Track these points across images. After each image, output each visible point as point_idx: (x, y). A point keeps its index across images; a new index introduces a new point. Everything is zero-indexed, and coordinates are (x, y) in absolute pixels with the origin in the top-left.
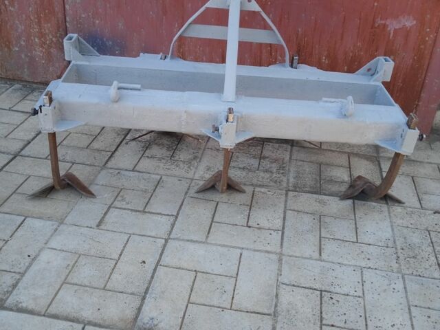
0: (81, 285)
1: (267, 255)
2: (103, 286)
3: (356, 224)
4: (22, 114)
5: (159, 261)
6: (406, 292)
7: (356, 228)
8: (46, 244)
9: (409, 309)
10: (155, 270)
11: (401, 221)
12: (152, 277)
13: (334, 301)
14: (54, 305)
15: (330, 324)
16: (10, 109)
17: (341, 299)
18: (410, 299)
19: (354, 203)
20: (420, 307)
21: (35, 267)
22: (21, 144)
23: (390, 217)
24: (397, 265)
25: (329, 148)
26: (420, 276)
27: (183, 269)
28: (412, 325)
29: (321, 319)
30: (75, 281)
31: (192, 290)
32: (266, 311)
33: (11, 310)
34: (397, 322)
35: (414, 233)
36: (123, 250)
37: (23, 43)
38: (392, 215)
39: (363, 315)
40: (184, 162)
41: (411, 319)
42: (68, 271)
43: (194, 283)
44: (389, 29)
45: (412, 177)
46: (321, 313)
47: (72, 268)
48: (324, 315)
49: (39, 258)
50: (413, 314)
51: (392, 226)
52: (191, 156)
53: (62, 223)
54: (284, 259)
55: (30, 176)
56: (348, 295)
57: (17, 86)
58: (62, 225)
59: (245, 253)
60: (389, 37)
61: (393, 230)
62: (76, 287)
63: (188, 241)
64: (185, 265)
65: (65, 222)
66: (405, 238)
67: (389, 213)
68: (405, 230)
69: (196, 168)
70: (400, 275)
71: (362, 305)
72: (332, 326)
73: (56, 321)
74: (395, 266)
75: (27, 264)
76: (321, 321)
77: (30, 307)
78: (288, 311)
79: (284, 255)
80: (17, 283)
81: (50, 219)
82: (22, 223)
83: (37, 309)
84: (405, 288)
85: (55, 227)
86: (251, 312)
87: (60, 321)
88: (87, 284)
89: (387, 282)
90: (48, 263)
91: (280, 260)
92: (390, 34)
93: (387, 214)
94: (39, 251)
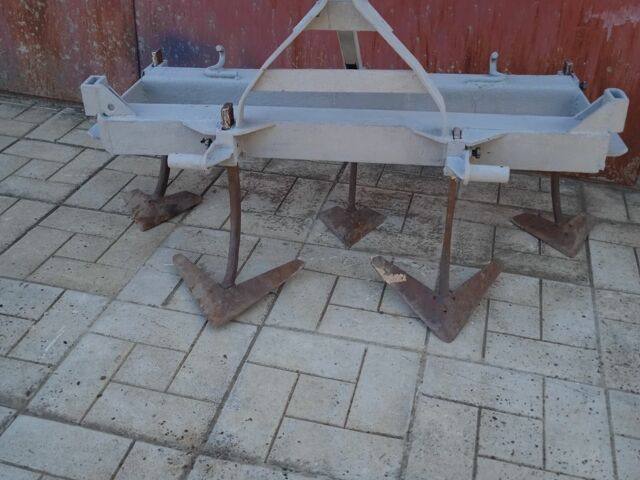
0: (134, 386)
1: (403, 353)
2: (164, 387)
3: (541, 313)
4: (72, 148)
5: (246, 357)
6: (609, 414)
7: (541, 320)
8: (90, 326)
9: (612, 440)
10: (239, 369)
11: (611, 312)
12: (235, 378)
13: (498, 422)
14: (93, 411)
15: (490, 455)
16: (55, 142)
17: (509, 420)
18: (615, 424)
19: (541, 283)
20: (629, 437)
21: (72, 359)
22: (68, 190)
23: (595, 305)
24: (598, 375)
25: (510, 204)
26: (632, 392)
27: (279, 368)
28: (614, 462)
29: (477, 447)
30: (126, 378)
31: (290, 398)
32: (396, 434)
33: (36, 415)
34: (592, 457)
35: (629, 329)
36: (197, 339)
37: (76, 49)
38: (597, 302)
39: (540, 445)
40: (293, 218)
41: (613, 454)
42: (117, 366)
43: (294, 388)
44: (605, 26)
45: (635, 249)
46: (478, 439)
47: (122, 361)
48: (481, 442)
49: (79, 346)
50: (617, 447)
51: (596, 318)
52: (305, 212)
53: (114, 299)
54: (429, 359)
55: (75, 234)
56: (519, 415)
57: (69, 110)
58: (114, 302)
59: (372, 349)
60: (605, 38)
61: (597, 324)
62: (126, 388)
63: (290, 329)
64: (282, 363)
65: (118, 298)
66: (615, 336)
67: (594, 299)
68: (616, 326)
69: (311, 228)
70: (602, 390)
71: (540, 430)
72: (493, 458)
73: (94, 432)
74: (595, 376)
75: (62, 354)
76: (476, 451)
77: (61, 413)
78: (429, 434)
79: (428, 354)
80: (46, 379)
81: (98, 293)
82: (59, 298)
83: (70, 415)
84: (608, 408)
85: (104, 304)
86: (374, 433)
87: (101, 434)
88: (143, 384)
89: (581, 398)
90: (91, 352)
91: (423, 361)
92: (606, 33)
93: (590, 301)
94: (80, 336)
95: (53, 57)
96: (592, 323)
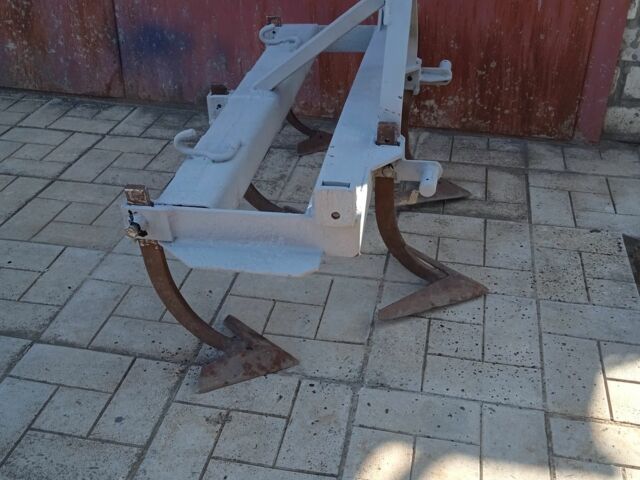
0: (132, 318)
1: (365, 281)
2: (158, 318)
3: (485, 246)
4: (61, 133)
5: (228, 291)
6: (539, 318)
7: (485, 250)
8: (90, 274)
9: (540, 337)
10: (223, 300)
11: (546, 242)
12: (220, 307)
13: (444, 329)
14: (98, 337)
15: (437, 353)
16: (46, 128)
17: (454, 327)
18: (544, 324)
19: (485, 222)
20: (555, 334)
21: (77, 299)
22: (61, 167)
23: (531, 237)
24: (532, 290)
25: (461, 161)
26: (560, 301)
27: (258, 298)
28: (541, 353)
29: (427, 348)
30: (125, 313)
31: (268, 320)
32: (358, 340)
33: (48, 343)
34: (523, 350)
35: (560, 254)
36: (185, 280)
37: (61, 43)
38: (534, 235)
39: (480, 344)
40: (267, 182)
41: (541, 347)
42: (116, 303)
43: (271, 313)
45: (569, 192)
46: (427, 342)
47: (120, 300)
48: (430, 344)
49: (81, 289)
50: (544, 342)
51: (532, 247)
52: (278, 175)
53: (109, 252)
54: (386, 284)
55: (71, 203)
56: (463, 323)
57: (56, 100)
58: (110, 256)
59: (337, 280)
61: (532, 252)
62: (126, 320)
64: (260, 294)
65: (114, 251)
66: (547, 260)
67: (531, 232)
68: (549, 253)
69: (283, 188)
70: (534, 301)
71: (481, 333)
72: (440, 355)
73: (101, 354)
74: (529, 290)
75: (67, 296)
76: (426, 350)
77: (71, 340)
78: (386, 340)
79: (386, 281)
80: (55, 316)
81: (96, 248)
82: (61, 253)
83: (78, 341)
84: (538, 314)
85: (101, 256)
86: (339, 342)
87: (106, 354)
88: (140, 316)
89: (516, 307)
90: (93, 294)
91: (381, 287)
93: (527, 233)
94: (82, 283)
95: (40, 52)
96: (529, 251)
